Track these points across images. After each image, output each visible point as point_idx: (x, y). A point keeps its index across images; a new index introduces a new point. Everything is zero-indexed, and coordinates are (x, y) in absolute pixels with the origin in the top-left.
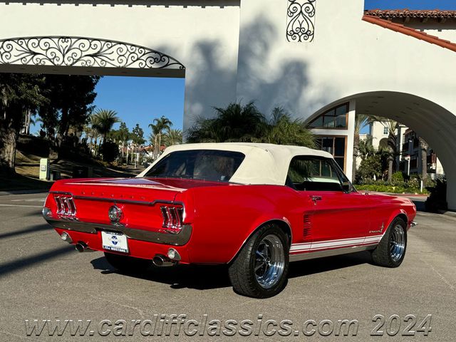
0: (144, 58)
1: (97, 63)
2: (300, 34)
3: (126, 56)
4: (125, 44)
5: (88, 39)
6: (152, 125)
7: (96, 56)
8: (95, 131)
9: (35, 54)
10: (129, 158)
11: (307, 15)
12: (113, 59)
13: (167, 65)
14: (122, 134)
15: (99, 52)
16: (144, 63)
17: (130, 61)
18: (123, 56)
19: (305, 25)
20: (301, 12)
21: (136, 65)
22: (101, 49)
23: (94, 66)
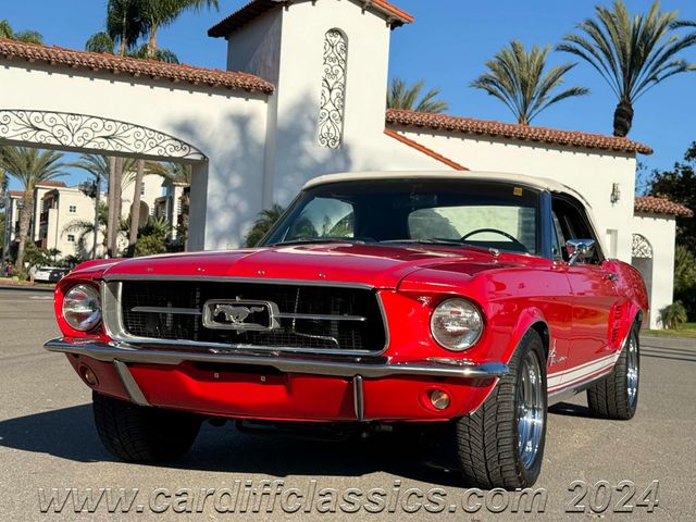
0: (164, 144)
2: (328, 138)
3: (145, 141)
4: (143, 128)
5: (101, 119)
9: (39, 130)
18: (141, 140)
21: (155, 152)
22: (115, 132)
23: (108, 150)
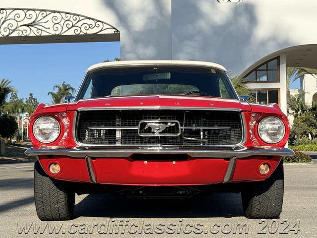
0: (79, 24)
1: (33, 32)
3: (62, 23)
5: (23, 10)
6: (52, 93)
12: (49, 28)
13: (101, 31)
14: (16, 106)
15: (34, 22)
16: (79, 30)
17: (65, 28)
18: (58, 24)
21: (71, 32)
22: (36, 19)
23: (30, 35)
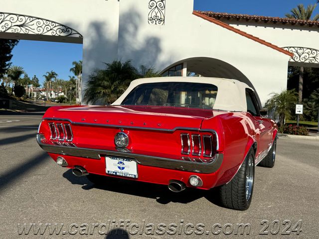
0: (55, 29)
1: (22, 31)
2: (156, 20)
3: (43, 27)
4: (42, 19)
5: (16, 15)
6: (45, 76)
7: (22, 26)
8: (10, 78)
10: (31, 95)
11: (160, 8)
12: (34, 29)
13: (70, 34)
14: (26, 81)
15: (24, 24)
16: (55, 33)
17: (45, 31)
18: (41, 27)
19: (158, 14)
20: (156, 6)
21: (49, 33)
22: (25, 22)
23: (21, 33)
